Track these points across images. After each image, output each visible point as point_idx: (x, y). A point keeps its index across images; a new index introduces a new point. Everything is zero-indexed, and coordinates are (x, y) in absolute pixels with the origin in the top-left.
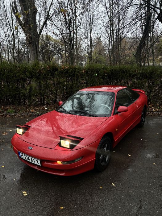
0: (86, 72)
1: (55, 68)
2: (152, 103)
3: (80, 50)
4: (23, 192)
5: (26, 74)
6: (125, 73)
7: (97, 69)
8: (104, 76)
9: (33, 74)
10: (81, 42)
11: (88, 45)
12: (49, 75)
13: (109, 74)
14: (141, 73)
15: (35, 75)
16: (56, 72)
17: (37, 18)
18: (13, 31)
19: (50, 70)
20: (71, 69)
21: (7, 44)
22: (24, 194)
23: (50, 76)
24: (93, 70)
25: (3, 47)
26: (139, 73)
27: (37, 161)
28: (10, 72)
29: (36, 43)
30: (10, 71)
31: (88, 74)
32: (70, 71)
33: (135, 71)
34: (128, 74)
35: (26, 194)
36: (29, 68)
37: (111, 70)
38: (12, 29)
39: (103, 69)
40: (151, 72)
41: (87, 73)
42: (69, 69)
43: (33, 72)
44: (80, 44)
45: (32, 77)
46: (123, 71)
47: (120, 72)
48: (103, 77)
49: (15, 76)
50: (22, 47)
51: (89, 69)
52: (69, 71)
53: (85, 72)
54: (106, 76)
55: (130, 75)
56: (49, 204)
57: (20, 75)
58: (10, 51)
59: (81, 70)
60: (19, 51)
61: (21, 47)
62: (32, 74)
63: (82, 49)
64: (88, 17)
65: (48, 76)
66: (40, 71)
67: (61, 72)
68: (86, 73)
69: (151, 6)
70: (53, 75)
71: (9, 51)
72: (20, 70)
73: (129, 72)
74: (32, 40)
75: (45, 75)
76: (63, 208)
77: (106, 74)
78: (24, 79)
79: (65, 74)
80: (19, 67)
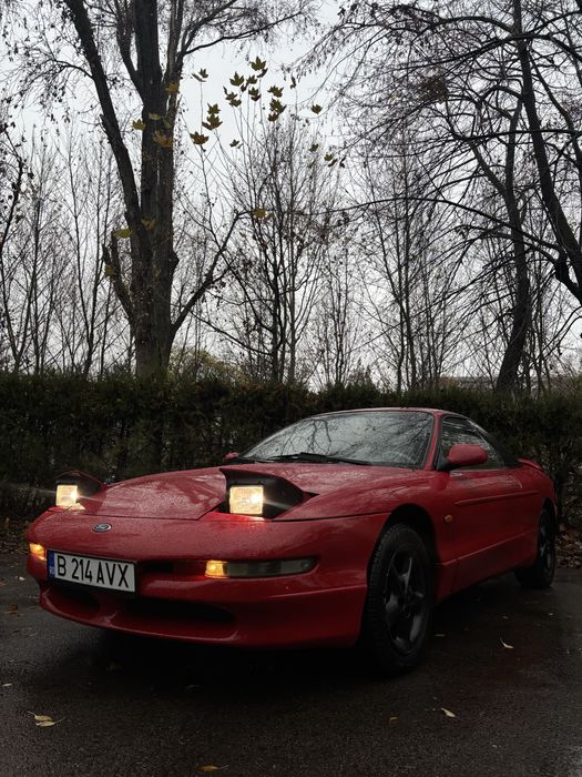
2: (573, 528)
9: (141, 403)
12: (195, 410)
16: (223, 399)
17: (176, 283)
18: (93, 329)
23: (199, 413)
26: (511, 414)
27: (123, 574)
29: (162, 349)
34: (474, 412)
38: (90, 325)
40: (554, 410)
43: (139, 397)
46: (456, 404)
52: (264, 400)
53: (320, 403)
64: (330, 306)
65: (193, 413)
66: (165, 398)
67: (240, 401)
68: (325, 407)
69: (525, 239)
73: (476, 407)
74: (149, 331)
75: (183, 408)
76: (214, 768)
79: (253, 408)
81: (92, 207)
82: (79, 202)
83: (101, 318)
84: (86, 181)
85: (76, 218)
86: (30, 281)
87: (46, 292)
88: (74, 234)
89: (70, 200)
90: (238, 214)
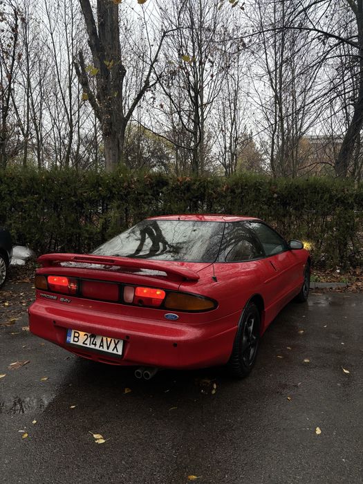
0: (230, 190)
1: (162, 179)
3: (208, 159)
4: (95, 436)
5: (98, 192)
6: (318, 193)
7: (255, 184)
8: (270, 199)
9: (114, 190)
10: (211, 141)
11: (225, 148)
12: (147, 194)
13: (283, 195)
14: (356, 196)
15: (118, 194)
16: (165, 188)
18: (71, 115)
19: (151, 184)
20: (198, 183)
21: (55, 143)
22: (96, 439)
23: (150, 197)
24: (246, 185)
25: (46, 150)
28: (63, 186)
30: (66, 183)
31: (235, 193)
32: (195, 187)
33: (343, 191)
34: (327, 196)
35: (103, 441)
36: (107, 178)
37: (286, 187)
38: (69, 112)
39: (270, 183)
41: (233, 191)
42: (193, 182)
43: (113, 186)
44: (207, 145)
45: (111, 199)
46: (315, 188)
47: (309, 191)
48: (269, 202)
49: (75, 195)
50: (84, 149)
51: (236, 184)
52: (192, 187)
53: (227, 189)
54: (276, 199)
55: (331, 197)
56: (161, 467)
57: (86, 192)
58: (59, 156)
59: (219, 186)
60: (78, 158)
61: (82, 149)
62: (111, 192)
63: (212, 157)
65: (147, 197)
66: (129, 186)
67: (176, 189)
68: (231, 192)
70: (156, 195)
71: (57, 156)
72: (86, 183)
73: (328, 191)
74: (111, 128)
75: (141, 194)
76: (194, 477)
77: (276, 195)
78: (94, 200)
79: (184, 194)
80: (84, 176)
81: (61, 24)
82: (52, 21)
83: (75, 108)
84: (56, 6)
85: (52, 34)
86: (26, 80)
87: (38, 88)
88: (51, 46)
89: (46, 20)
90: (165, 33)
